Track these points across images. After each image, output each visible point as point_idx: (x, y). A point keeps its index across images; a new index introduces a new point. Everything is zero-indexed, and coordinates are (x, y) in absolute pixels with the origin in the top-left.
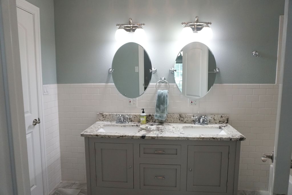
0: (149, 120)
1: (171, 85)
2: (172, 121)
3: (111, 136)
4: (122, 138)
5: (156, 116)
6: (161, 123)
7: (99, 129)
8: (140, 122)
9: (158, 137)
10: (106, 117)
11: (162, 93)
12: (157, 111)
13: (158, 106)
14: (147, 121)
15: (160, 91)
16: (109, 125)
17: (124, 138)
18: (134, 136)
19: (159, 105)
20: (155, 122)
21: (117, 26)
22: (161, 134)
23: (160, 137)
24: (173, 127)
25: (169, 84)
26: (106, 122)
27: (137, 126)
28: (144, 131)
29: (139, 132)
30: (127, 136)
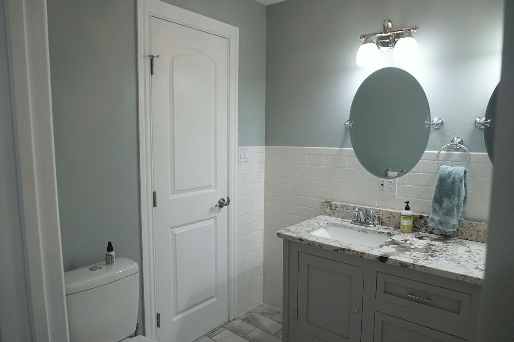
0: (419, 227)
1: (474, 155)
2: (474, 237)
3: (323, 245)
4: (343, 252)
5: (432, 220)
6: (445, 237)
7: (314, 229)
8: (399, 228)
9: (414, 265)
10: (335, 210)
11: (450, 173)
12: (434, 211)
13: (438, 200)
14: (415, 229)
15: (446, 168)
16: (337, 225)
17: (346, 253)
18: (365, 253)
19: (441, 197)
20: (431, 233)
21: (362, 38)
22: (426, 260)
23: (419, 266)
24: (467, 249)
25: (470, 153)
26: (335, 218)
27: (389, 234)
28: (392, 247)
29: (381, 246)
30: (353, 251)
